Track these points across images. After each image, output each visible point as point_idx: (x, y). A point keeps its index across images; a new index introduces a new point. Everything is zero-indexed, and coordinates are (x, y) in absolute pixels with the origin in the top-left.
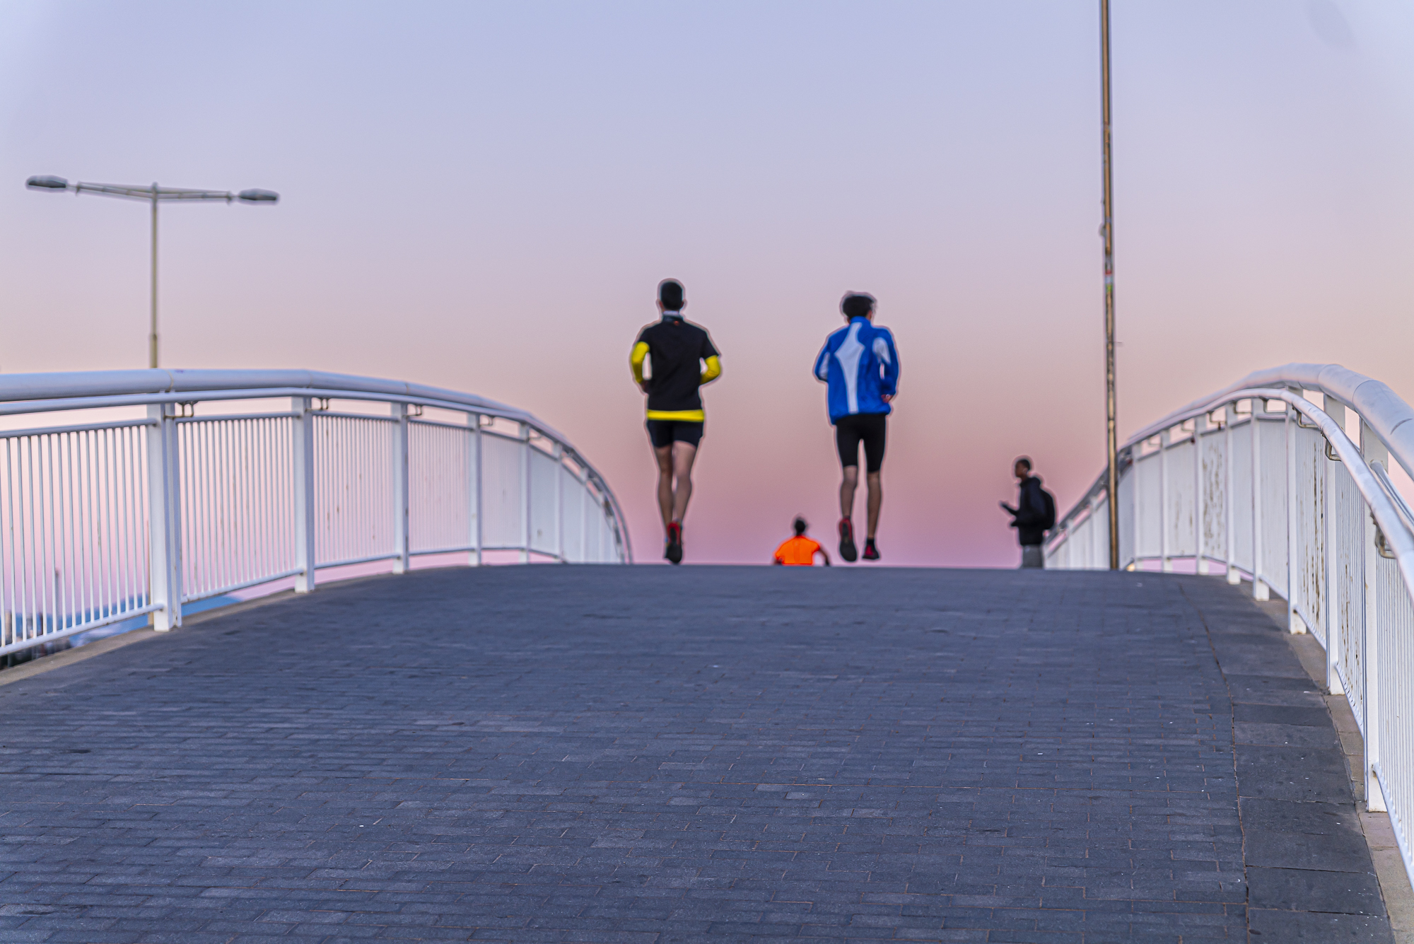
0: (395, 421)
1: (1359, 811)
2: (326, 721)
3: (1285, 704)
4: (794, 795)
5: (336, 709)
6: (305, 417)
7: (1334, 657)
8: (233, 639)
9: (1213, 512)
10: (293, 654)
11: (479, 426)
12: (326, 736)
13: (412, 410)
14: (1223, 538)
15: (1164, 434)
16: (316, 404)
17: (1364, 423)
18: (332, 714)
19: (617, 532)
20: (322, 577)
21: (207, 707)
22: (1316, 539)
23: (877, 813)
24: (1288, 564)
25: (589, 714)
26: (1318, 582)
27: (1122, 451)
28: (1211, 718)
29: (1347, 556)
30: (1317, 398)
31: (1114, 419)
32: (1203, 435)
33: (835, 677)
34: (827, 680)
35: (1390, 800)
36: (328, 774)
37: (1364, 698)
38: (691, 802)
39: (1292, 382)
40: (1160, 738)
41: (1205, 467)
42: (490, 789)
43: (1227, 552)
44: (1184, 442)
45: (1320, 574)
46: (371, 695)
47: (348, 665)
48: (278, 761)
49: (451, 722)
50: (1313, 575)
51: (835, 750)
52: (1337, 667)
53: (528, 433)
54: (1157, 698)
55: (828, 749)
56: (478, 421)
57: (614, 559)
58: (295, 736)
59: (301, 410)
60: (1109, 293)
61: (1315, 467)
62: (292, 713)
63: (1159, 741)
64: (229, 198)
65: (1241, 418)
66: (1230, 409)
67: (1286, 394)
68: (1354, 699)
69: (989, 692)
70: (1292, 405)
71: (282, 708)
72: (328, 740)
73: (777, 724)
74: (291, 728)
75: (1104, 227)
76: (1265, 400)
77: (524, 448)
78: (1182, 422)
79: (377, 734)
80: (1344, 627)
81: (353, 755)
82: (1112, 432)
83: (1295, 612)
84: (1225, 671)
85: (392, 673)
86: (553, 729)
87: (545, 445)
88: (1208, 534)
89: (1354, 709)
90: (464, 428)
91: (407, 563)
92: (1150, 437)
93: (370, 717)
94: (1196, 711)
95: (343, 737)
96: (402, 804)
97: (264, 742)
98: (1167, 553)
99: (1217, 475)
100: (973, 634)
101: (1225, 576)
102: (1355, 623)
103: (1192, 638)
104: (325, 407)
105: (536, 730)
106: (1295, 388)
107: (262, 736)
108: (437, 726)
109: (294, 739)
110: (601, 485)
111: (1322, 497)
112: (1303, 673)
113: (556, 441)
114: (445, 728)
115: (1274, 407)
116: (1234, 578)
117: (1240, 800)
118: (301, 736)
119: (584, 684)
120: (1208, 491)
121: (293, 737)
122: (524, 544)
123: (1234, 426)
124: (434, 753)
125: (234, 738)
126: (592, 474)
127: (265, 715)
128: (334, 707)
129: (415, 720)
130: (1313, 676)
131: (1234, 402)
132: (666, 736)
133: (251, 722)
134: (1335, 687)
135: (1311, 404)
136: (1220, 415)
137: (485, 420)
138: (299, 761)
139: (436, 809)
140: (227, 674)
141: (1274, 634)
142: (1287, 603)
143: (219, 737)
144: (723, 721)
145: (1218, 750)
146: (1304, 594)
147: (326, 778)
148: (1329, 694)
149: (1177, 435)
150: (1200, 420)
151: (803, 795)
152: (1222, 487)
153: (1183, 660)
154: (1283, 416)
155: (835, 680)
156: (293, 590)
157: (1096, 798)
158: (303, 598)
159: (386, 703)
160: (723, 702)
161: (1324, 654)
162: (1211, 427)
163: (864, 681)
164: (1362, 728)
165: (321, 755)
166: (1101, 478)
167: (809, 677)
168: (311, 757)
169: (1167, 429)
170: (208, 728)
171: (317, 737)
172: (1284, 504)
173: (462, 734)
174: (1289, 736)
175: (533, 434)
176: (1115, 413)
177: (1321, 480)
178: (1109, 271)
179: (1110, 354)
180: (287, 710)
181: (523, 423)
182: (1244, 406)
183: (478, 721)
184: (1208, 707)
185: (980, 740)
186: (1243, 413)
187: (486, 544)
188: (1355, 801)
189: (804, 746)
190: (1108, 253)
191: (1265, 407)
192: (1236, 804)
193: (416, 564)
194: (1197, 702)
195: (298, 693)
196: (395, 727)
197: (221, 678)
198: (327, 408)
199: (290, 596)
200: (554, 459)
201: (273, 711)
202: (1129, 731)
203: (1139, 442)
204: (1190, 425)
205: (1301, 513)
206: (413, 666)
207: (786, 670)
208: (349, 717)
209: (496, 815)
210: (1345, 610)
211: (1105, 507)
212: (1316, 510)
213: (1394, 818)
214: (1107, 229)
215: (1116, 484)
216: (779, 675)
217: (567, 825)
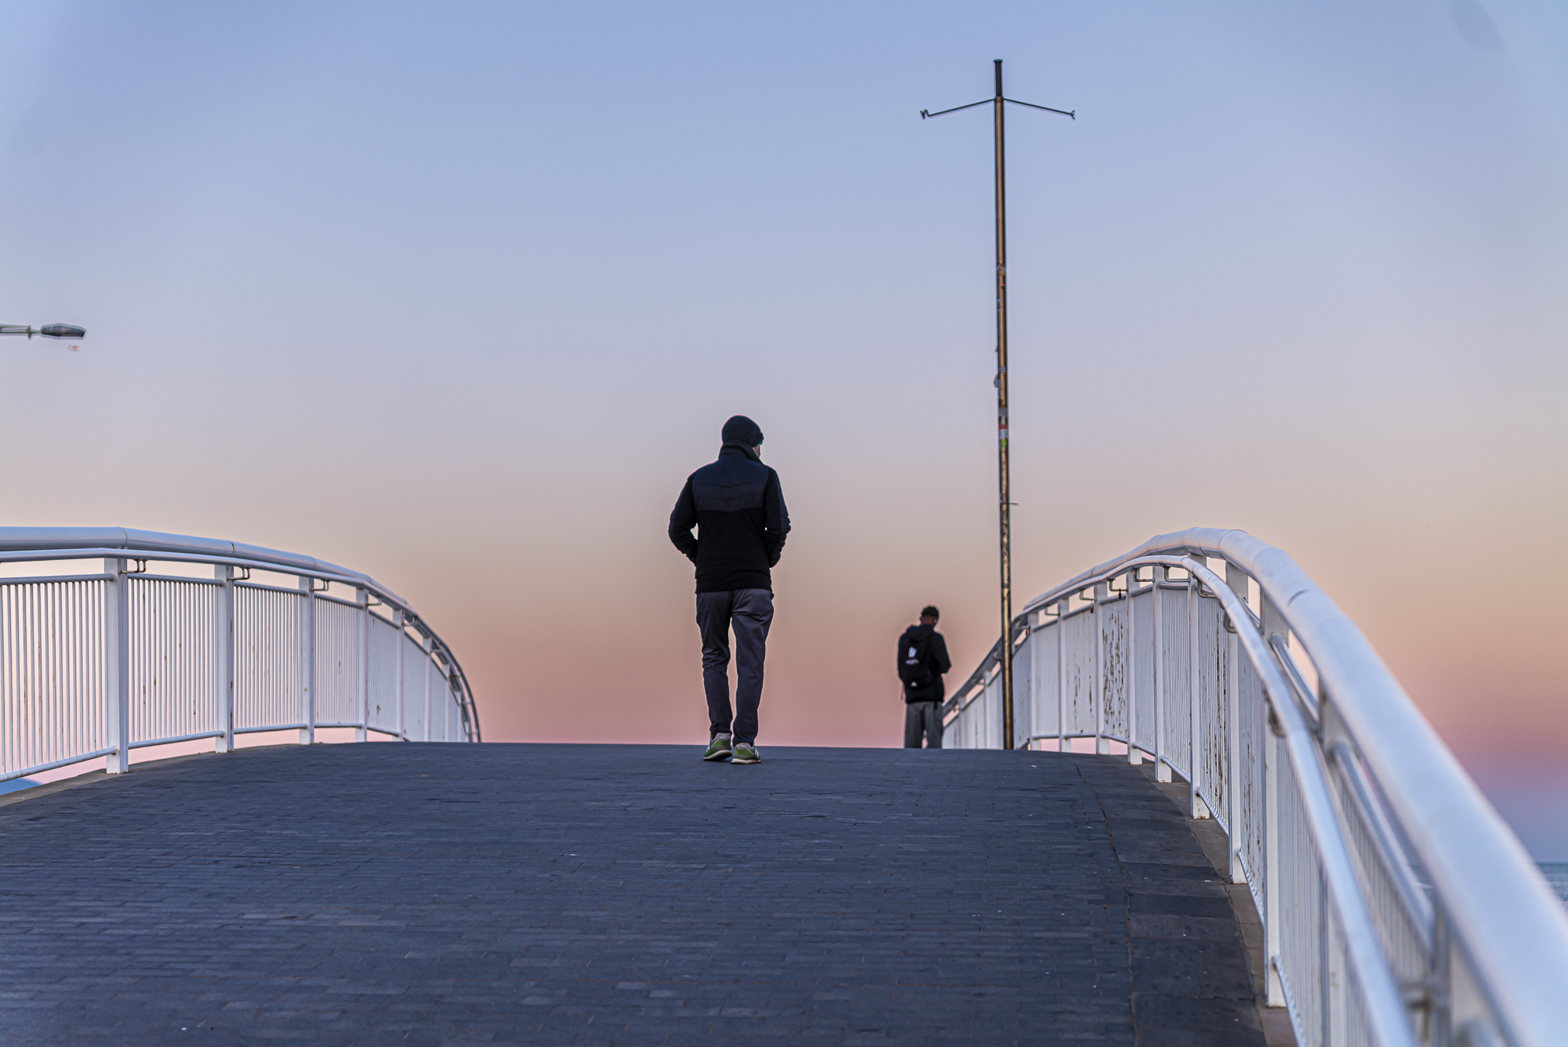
0: (220, 585)
1: (1258, 1007)
2: (143, 915)
3: (1184, 894)
4: (656, 994)
5: (154, 902)
6: (118, 580)
7: (1237, 844)
8: (38, 825)
9: (1114, 687)
10: (107, 842)
11: (312, 590)
12: (144, 932)
13: (238, 572)
14: (1123, 716)
15: (1061, 602)
16: (132, 566)
17: (1264, 595)
18: (150, 908)
19: (464, 707)
20: (136, 757)
21: (10, 900)
22: (1219, 717)
23: (747, 1012)
24: (1190, 744)
25: (433, 907)
26: (1219, 762)
27: (1017, 620)
28: (1105, 909)
29: (1249, 735)
30: (1217, 566)
31: (1009, 586)
32: (1103, 604)
33: (703, 866)
34: (695, 869)
35: (1289, 994)
36: (146, 973)
37: (1264, 886)
38: (546, 1001)
39: (1193, 548)
40: (1051, 930)
41: (1105, 638)
42: (325, 988)
43: (1128, 731)
44: (1083, 611)
45: (1223, 754)
46: (193, 886)
47: (167, 854)
48: (91, 958)
49: (282, 916)
50: (1216, 756)
51: (702, 944)
52: (1240, 854)
53: (367, 598)
54: (1049, 888)
55: (694, 944)
56: (312, 583)
57: (460, 738)
58: (109, 932)
59: (114, 572)
60: (1004, 449)
61: (1218, 640)
62: (105, 906)
63: (1050, 934)
64: (30, 333)
65: (1143, 585)
66: (1131, 575)
67: (1186, 561)
68: (1255, 888)
69: (869, 882)
70: (1193, 573)
71: (94, 900)
72: (146, 935)
73: (639, 917)
74: (104, 923)
75: (998, 377)
76: (1166, 567)
77: (362, 613)
78: (1082, 589)
79: (200, 929)
80: (1246, 811)
81: (174, 952)
82: (1006, 600)
83: (1198, 795)
84: (1122, 859)
85: (216, 862)
86: (394, 923)
87: (385, 611)
88: (1109, 711)
89: (1255, 898)
90: (295, 593)
91: (231, 742)
92: (1047, 605)
93: (192, 910)
94: (1090, 902)
95: (162, 933)
96: (228, 1005)
97: (74, 938)
98: (1064, 732)
99: (1117, 648)
100: (853, 820)
101: (1126, 757)
102: (1256, 807)
103: (1087, 824)
104: (141, 569)
105: (376, 924)
106: (1199, 555)
107: (73, 931)
108: (266, 920)
109: (106, 935)
110: (446, 656)
111: (1225, 671)
112: (1205, 861)
113: (397, 607)
114: (275, 923)
115: (1175, 574)
116: (1136, 759)
117: (1134, 996)
118: (116, 932)
119: (429, 874)
120: (1109, 665)
121: (106, 932)
122: (361, 722)
123: (1135, 595)
124: (265, 950)
125: (40, 934)
126: (437, 644)
127: (75, 909)
128: (153, 899)
129: (243, 914)
130: (1216, 865)
131: (1135, 569)
132: (519, 930)
133: (60, 916)
134: (1238, 876)
135: (1214, 573)
136: (1120, 583)
137: (318, 584)
138: (115, 959)
139: (266, 1010)
140: (31, 864)
141: (1175, 819)
142: (1190, 785)
143: (24, 933)
144: (581, 914)
145: (1112, 943)
146: (1207, 776)
147: (145, 977)
148: (1232, 883)
149: (1075, 603)
150: (1099, 586)
151: (666, 994)
152: (1123, 660)
153: (1078, 847)
154: (1186, 584)
155: (702, 869)
156: (104, 771)
157: (981, 995)
158: (117, 780)
159: (210, 895)
160: (581, 893)
161: (1227, 839)
162: (1111, 595)
163: (733, 871)
164: (1262, 918)
165: (138, 952)
166: (995, 649)
167: (675, 866)
168: (128, 954)
169: (1065, 597)
170: (11, 923)
171: (133, 932)
172: (1187, 680)
173: (295, 929)
174: (1188, 929)
175: (372, 599)
176: (1009, 579)
177: (1224, 654)
178: (1003, 425)
179: (1005, 515)
180: (100, 903)
181: (360, 587)
182: (1146, 573)
183: (312, 915)
184: (1103, 898)
185: (858, 933)
186: (1144, 581)
187: (317, 722)
188: (1255, 996)
189: (668, 941)
190: (1003, 405)
191: (1166, 574)
192: (1129, 1001)
193: (241, 742)
194: (1091, 892)
195: (112, 885)
196: (221, 921)
197: (25, 868)
198: (145, 570)
199: (102, 778)
200: (397, 628)
201: (83, 904)
202: (1018, 923)
203: (1035, 611)
204: (1089, 593)
205: (1204, 689)
206: (240, 854)
207: (650, 859)
208: (169, 910)
209: (332, 1016)
210: (1247, 793)
211: (999, 681)
212: (1218, 686)
213: (1293, 1014)
214: (1002, 380)
215: (1011, 657)
216: (642, 864)
217: (410, 1026)
